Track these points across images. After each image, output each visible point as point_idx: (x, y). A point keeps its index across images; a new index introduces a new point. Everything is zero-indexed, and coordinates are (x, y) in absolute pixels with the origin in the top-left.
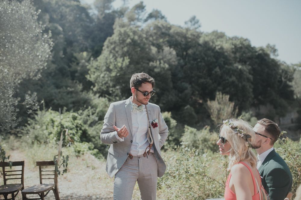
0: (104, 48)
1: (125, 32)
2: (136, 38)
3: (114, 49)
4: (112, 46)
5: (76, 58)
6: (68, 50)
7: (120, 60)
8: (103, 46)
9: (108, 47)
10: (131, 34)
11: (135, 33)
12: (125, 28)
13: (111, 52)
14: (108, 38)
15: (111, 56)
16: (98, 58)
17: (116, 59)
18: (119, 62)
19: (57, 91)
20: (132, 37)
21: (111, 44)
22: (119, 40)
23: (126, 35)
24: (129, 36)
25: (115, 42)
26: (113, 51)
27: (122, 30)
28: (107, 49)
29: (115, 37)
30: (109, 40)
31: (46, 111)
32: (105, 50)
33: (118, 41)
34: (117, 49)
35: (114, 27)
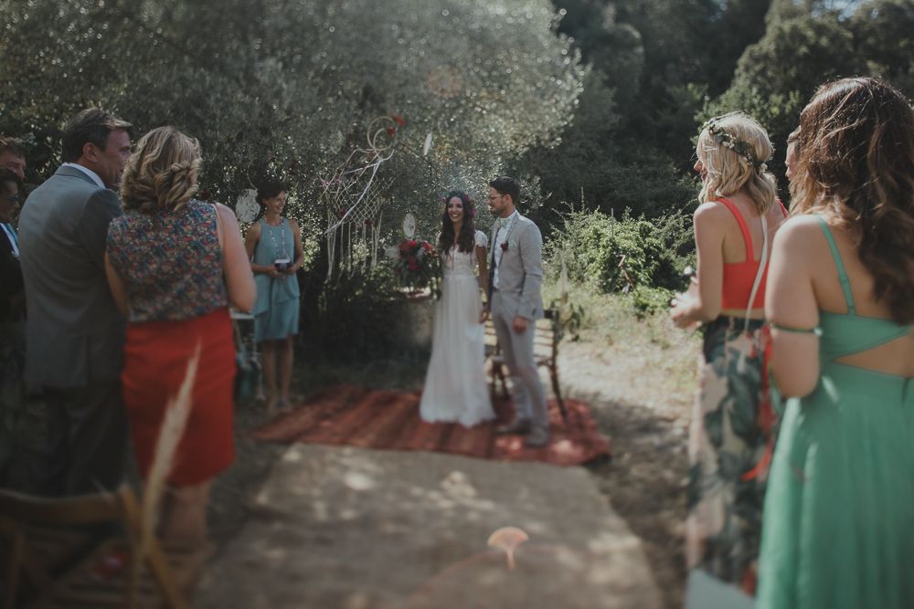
0: (737, 72)
1: (795, 29)
2: (824, 41)
3: (762, 72)
4: (758, 67)
5: (670, 98)
6: (655, 80)
7: (776, 98)
8: (736, 67)
9: (747, 69)
10: (810, 33)
11: (820, 30)
12: (795, 21)
13: (754, 81)
14: (749, 49)
15: (755, 90)
16: (723, 97)
17: (766, 98)
18: (775, 105)
19: (620, 170)
20: (812, 41)
21: (757, 60)
22: (777, 50)
23: (797, 35)
24: (803, 39)
25: (766, 57)
26: (759, 79)
27: (787, 26)
28: (744, 75)
29: (767, 44)
30: (752, 52)
31: (587, 213)
32: (740, 75)
33: (773, 54)
34: (770, 73)
35: (767, 18)
